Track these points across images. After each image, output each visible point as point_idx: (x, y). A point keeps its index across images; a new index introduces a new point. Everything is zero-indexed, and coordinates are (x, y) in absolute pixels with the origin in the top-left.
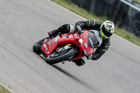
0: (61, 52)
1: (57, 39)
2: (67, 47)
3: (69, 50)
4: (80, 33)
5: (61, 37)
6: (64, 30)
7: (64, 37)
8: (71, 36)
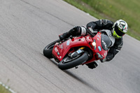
0: (73, 57)
1: (69, 42)
2: (79, 51)
3: (81, 54)
4: (92, 36)
5: (73, 40)
6: (75, 32)
7: (76, 40)
8: (83, 40)
